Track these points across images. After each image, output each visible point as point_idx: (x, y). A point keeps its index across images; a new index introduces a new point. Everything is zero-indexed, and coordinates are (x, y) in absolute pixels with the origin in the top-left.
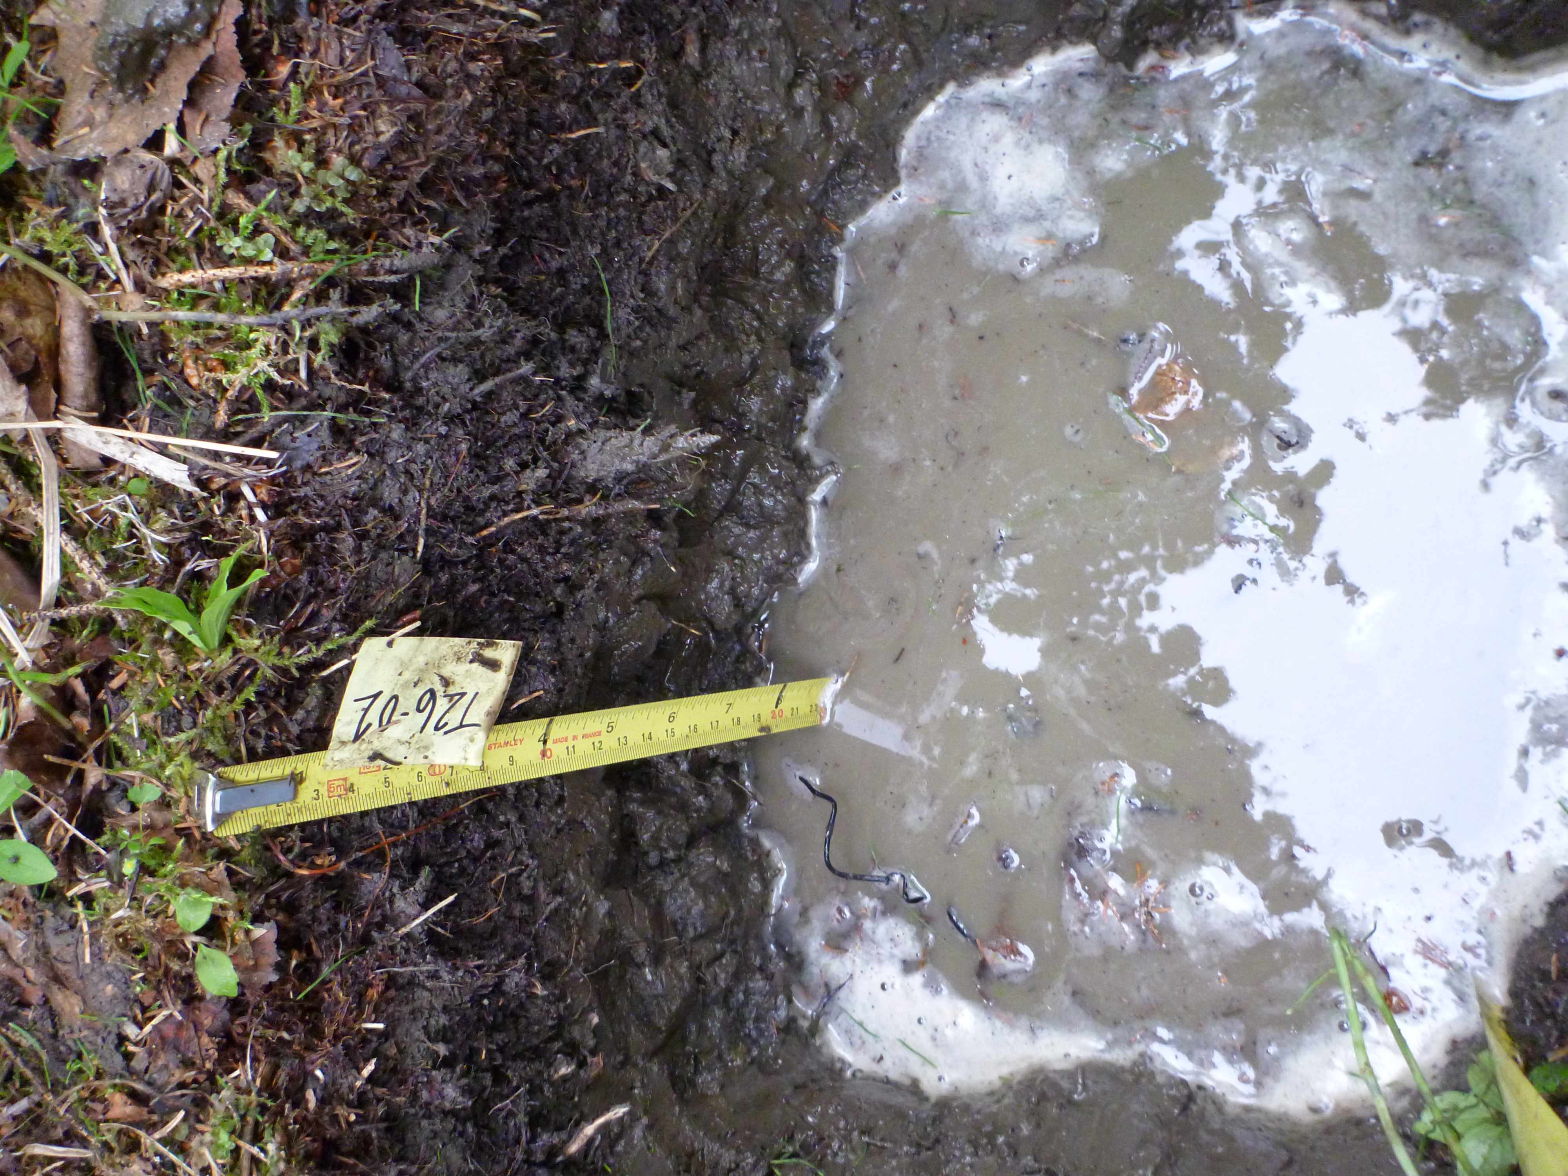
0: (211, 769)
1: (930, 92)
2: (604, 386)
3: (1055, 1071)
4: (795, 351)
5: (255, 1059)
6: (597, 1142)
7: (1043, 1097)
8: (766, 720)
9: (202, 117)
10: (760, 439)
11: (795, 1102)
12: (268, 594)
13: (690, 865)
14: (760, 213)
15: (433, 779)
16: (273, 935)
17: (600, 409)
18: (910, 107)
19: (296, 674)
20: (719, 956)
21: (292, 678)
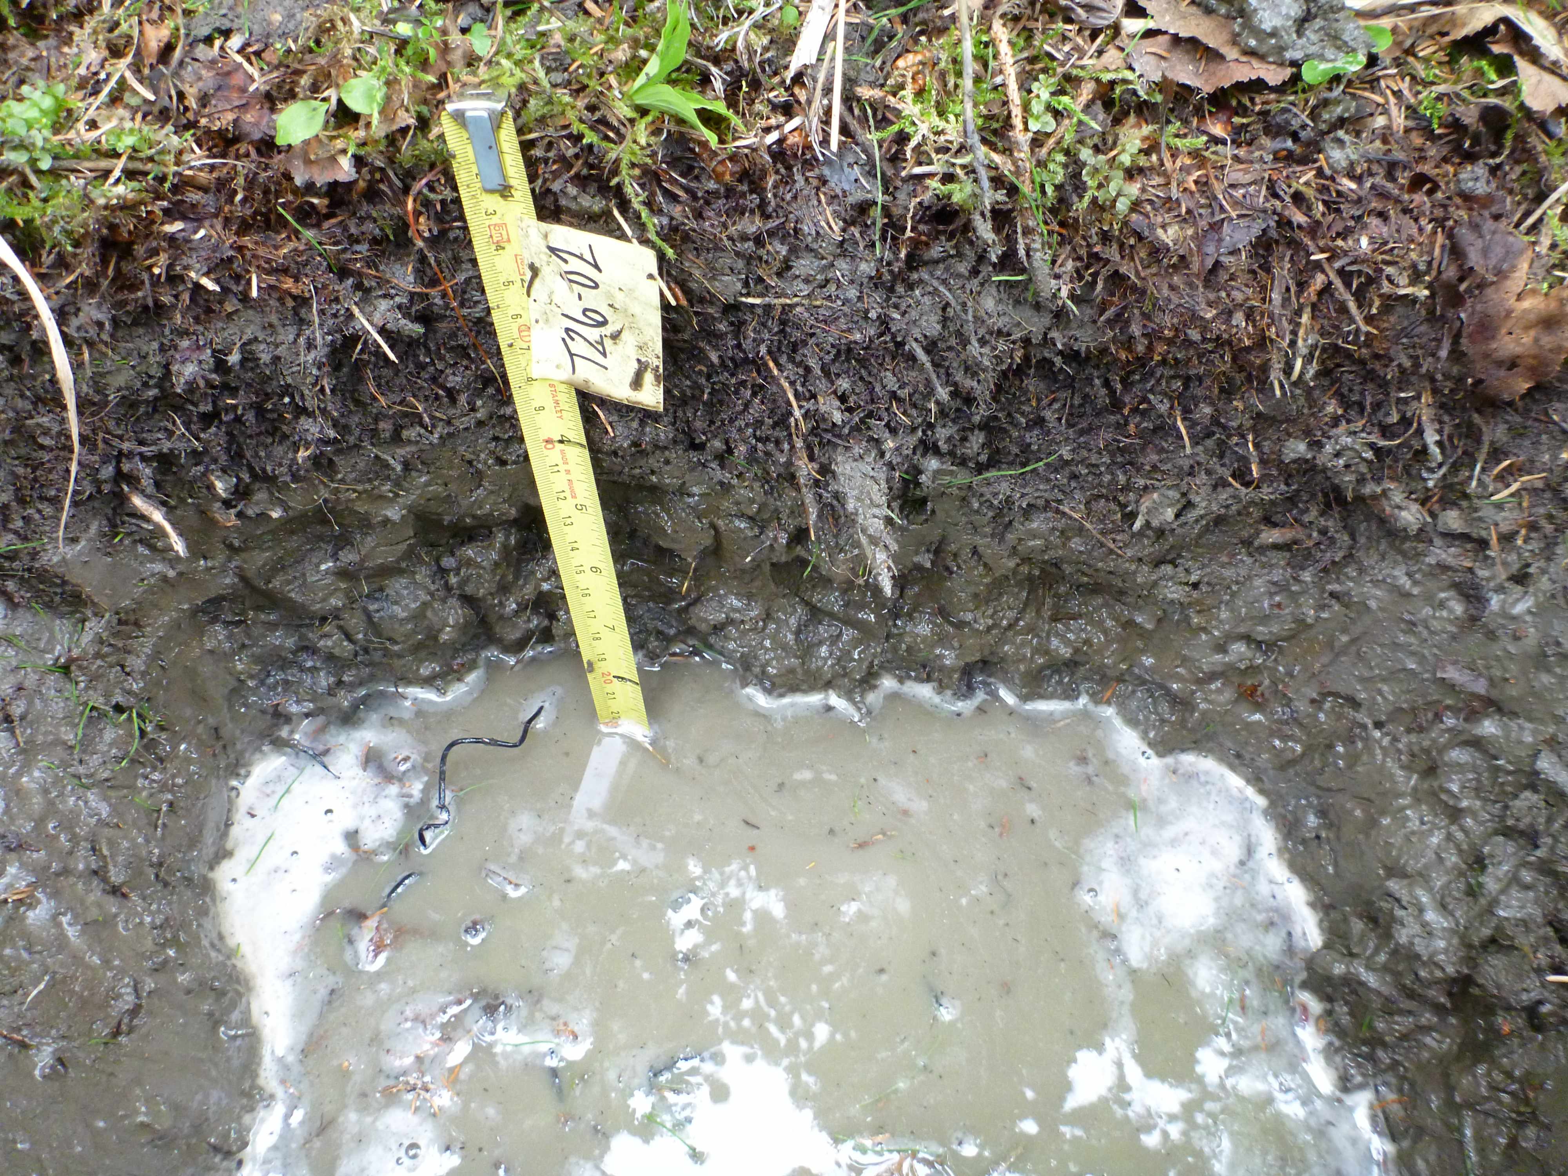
0: (510, 104)
1: (1256, 779)
2: (929, 474)
3: (249, 1004)
4: (980, 665)
5: (212, 168)
6: (145, 526)
7: (220, 994)
8: (600, 667)
9: (1164, 54)
10: (888, 637)
11: (200, 729)
12: (692, 150)
13: (444, 601)
14: (1116, 619)
15: (515, 331)
16: (342, 177)
17: (907, 473)
18: (1237, 762)
19: (614, 182)
20: (349, 637)
21: (609, 180)
